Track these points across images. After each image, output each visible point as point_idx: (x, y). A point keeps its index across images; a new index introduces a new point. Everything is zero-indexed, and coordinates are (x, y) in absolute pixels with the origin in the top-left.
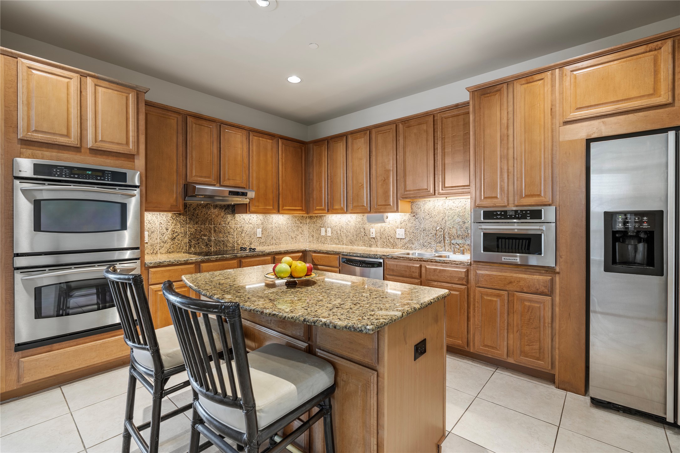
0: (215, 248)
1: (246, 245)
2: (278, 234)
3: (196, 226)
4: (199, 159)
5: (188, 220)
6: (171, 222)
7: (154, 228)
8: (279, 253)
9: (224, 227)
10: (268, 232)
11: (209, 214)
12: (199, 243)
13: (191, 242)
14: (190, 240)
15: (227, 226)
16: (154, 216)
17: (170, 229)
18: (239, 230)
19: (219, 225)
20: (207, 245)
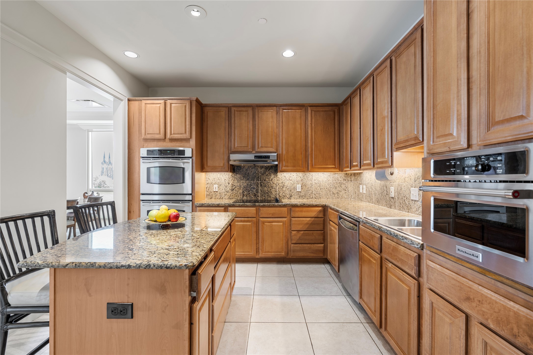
0: (261, 198)
1: (286, 197)
2: (317, 189)
3: (248, 181)
4: (240, 135)
5: (242, 177)
6: (231, 179)
7: (221, 183)
8: (295, 206)
9: (268, 182)
10: (307, 187)
11: (257, 173)
12: (249, 194)
13: (244, 192)
14: (243, 191)
15: (270, 182)
16: (221, 175)
17: (230, 184)
18: (281, 185)
19: (265, 181)
20: (255, 195)
